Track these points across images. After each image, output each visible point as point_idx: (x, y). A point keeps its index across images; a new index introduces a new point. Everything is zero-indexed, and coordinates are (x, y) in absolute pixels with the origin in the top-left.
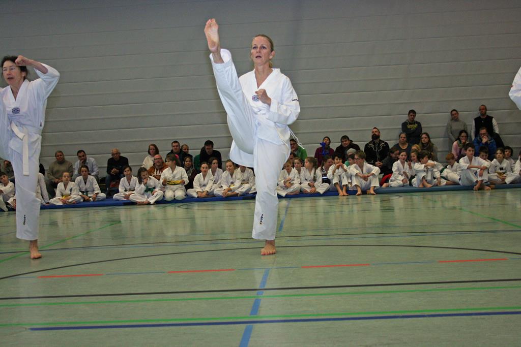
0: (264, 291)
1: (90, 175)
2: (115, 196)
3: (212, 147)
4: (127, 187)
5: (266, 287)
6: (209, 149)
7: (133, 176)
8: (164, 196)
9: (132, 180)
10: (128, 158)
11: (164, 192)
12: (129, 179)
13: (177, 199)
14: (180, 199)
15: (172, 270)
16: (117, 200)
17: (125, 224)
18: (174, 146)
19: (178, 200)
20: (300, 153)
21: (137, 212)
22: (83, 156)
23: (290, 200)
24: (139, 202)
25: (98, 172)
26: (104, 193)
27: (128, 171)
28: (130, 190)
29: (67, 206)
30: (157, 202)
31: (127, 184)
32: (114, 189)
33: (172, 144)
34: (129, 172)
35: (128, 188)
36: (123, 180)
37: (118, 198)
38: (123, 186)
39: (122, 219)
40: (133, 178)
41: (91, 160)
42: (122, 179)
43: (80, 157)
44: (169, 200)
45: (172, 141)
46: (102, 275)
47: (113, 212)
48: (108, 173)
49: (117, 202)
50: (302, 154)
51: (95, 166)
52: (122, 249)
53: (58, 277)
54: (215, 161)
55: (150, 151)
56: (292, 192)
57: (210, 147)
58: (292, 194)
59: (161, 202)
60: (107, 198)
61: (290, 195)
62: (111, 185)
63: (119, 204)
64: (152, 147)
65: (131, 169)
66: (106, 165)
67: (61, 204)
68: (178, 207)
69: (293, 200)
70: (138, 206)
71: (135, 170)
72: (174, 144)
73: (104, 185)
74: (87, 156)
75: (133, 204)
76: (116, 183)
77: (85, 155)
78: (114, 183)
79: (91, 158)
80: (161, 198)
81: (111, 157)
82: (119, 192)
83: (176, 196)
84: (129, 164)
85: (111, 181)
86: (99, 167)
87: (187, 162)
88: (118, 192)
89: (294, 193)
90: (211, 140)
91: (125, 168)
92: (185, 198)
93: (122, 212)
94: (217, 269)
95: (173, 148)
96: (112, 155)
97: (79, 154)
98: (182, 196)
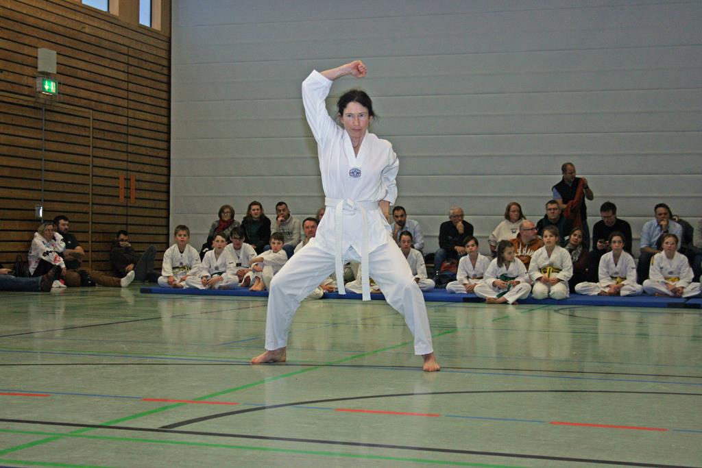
1: (413, 247)
2: (450, 286)
3: (614, 213)
4: (470, 272)
6: (607, 217)
7: (479, 255)
8: (531, 292)
9: (478, 260)
10: (473, 224)
11: (532, 286)
12: (474, 260)
13: (552, 297)
14: (558, 298)
15: (558, 419)
16: (453, 292)
17: (462, 334)
18: (550, 209)
19: (554, 299)
21: (486, 314)
22: (402, 216)
24: (489, 299)
25: (423, 244)
26: (431, 279)
27: (473, 245)
28: (475, 277)
30: (519, 302)
31: (471, 266)
32: (446, 273)
33: (547, 204)
34: (474, 248)
35: (472, 273)
36: (464, 261)
37: (454, 289)
38: (464, 269)
39: (460, 324)
40: (480, 257)
41: (412, 223)
42: (462, 258)
43: (397, 217)
44: (540, 297)
45: (547, 201)
46: (438, 416)
47: (445, 311)
48: (441, 247)
49: (454, 295)
51: (418, 234)
52: (467, 375)
53: (367, 411)
54: (616, 238)
55: (511, 213)
57: (610, 213)
59: (527, 301)
60: (436, 287)
62: (442, 267)
63: (455, 299)
64: (513, 207)
65: (477, 243)
66: (438, 234)
68: (555, 311)
70: (486, 305)
71: (484, 246)
72: (550, 206)
73: (433, 265)
74: (408, 216)
75: (480, 300)
76: (452, 263)
77: (404, 215)
78: (448, 264)
79: (413, 221)
80: (527, 296)
81: (449, 220)
82: (455, 279)
83: (552, 292)
85: (443, 261)
86: (425, 237)
87: (575, 235)
88: (453, 278)
91: (468, 241)
92: (567, 298)
93: (459, 313)
94: (635, 425)
95: (549, 212)
96: (450, 218)
97: (396, 212)
98: (563, 294)
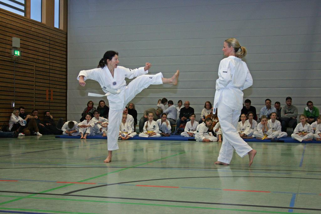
0: (294, 209)
2: (182, 134)
3: (250, 104)
4: (190, 128)
5: (294, 207)
6: (248, 105)
10: (194, 108)
12: (192, 123)
15: (226, 188)
16: (184, 137)
17: (187, 154)
20: (314, 112)
23: (305, 144)
29: (151, 138)
32: (181, 129)
34: (193, 118)
35: (191, 129)
37: (184, 135)
38: (188, 127)
39: (186, 150)
40: (195, 122)
46: (178, 187)
47: (180, 144)
48: (180, 118)
49: (184, 138)
50: (316, 112)
53: (149, 186)
54: (251, 114)
55: (206, 106)
56: (307, 139)
57: (249, 104)
58: (307, 140)
61: (306, 141)
62: (180, 126)
67: (147, 136)
69: (307, 145)
82: (184, 131)
84: (195, 113)
85: (181, 124)
89: (309, 140)
90: (249, 99)
93: (186, 146)
